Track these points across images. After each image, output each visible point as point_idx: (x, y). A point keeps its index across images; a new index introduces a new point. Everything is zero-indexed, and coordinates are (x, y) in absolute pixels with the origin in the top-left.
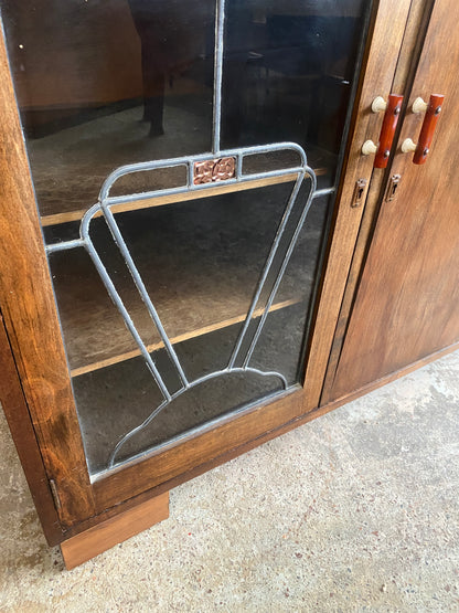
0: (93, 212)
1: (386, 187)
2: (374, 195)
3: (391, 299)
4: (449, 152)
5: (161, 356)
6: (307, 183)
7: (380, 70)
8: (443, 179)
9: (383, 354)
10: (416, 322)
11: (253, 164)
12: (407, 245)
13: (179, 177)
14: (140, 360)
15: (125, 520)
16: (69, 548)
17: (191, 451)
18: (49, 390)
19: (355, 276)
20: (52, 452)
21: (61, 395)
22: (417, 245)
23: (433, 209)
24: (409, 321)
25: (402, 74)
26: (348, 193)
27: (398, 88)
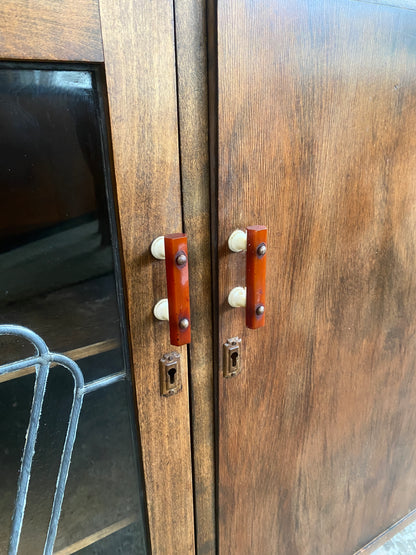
1: (220, 359)
2: (202, 373)
3: (285, 496)
4: (320, 293)
7: (148, 199)
8: (322, 329)
10: (339, 509)
12: (288, 423)
19: (208, 484)
22: (307, 419)
23: (319, 369)
24: (326, 512)
25: (196, 200)
26: (147, 379)
27: (197, 220)
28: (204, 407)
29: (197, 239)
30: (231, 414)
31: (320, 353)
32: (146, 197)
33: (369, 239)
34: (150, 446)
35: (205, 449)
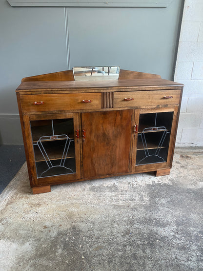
0: (38, 141)
1: (83, 141)
2: (81, 142)
3: (92, 160)
4: (94, 136)
5: (48, 162)
6: (69, 140)
8: (95, 140)
9: (95, 171)
10: (102, 166)
11: (59, 137)
12: (92, 150)
13: (49, 138)
14: (45, 161)
15: (42, 188)
16: (34, 189)
17: (54, 179)
18: (32, 162)
19: (82, 154)
20: (32, 171)
21: (34, 162)
22: (94, 151)
23: (95, 145)
24: (100, 165)
25: (80, 127)
26: (76, 142)
27: (80, 128)
28: (81, 146)
29: (80, 130)
30: (84, 147)
31: (95, 143)
32: (76, 126)
33: (101, 132)
34: (76, 147)
35: (81, 150)
